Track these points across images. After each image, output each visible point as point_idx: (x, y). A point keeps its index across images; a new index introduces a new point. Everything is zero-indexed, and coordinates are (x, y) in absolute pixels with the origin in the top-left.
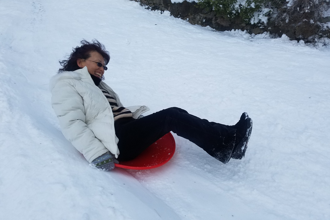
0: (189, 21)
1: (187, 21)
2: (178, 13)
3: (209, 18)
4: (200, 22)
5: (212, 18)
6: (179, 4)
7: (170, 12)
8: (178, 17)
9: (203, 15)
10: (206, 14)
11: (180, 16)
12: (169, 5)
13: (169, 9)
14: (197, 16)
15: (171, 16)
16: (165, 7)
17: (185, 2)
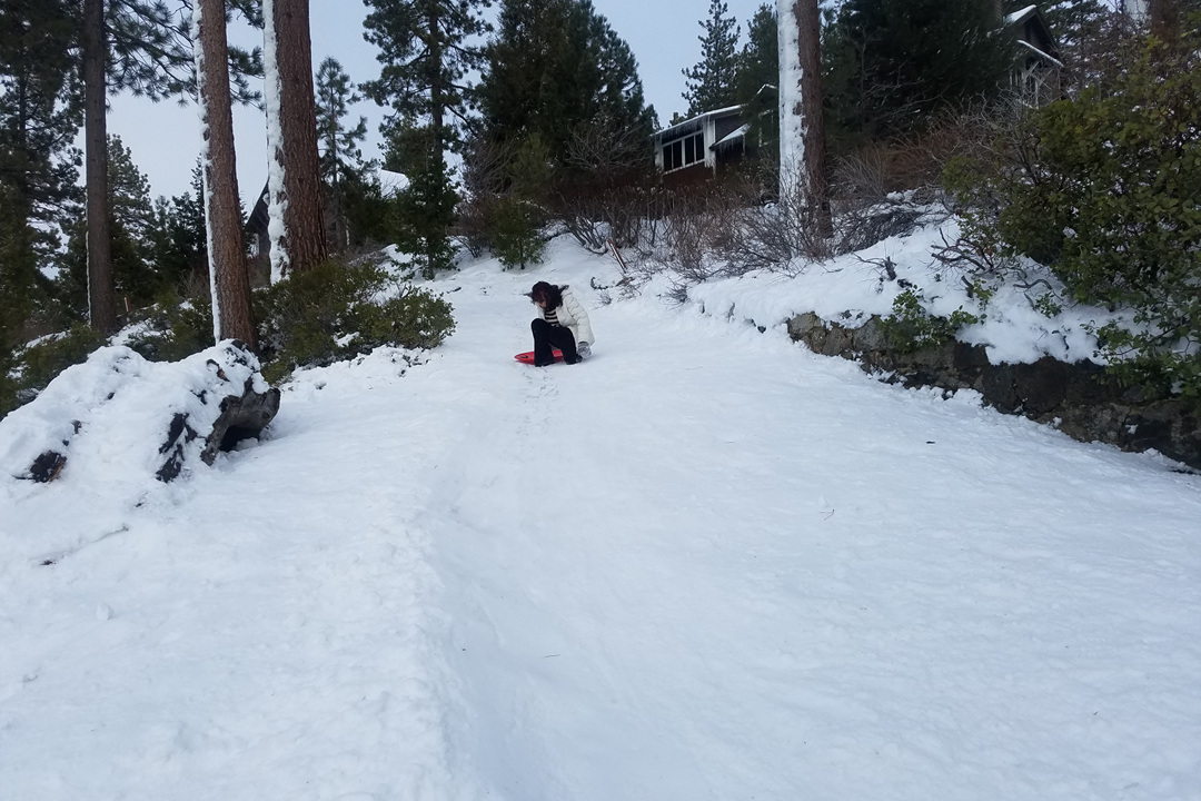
0: (1060, 427)
1: (1055, 428)
2: (1013, 399)
3: (1155, 422)
4: (1112, 434)
5: (1170, 422)
6: (1022, 368)
7: (981, 395)
8: (1016, 410)
9: (1126, 410)
10: (1139, 404)
11: (1025, 409)
12: (978, 370)
13: (979, 382)
14: (1102, 410)
15: (983, 406)
16: (960, 376)
17: (1048, 362)
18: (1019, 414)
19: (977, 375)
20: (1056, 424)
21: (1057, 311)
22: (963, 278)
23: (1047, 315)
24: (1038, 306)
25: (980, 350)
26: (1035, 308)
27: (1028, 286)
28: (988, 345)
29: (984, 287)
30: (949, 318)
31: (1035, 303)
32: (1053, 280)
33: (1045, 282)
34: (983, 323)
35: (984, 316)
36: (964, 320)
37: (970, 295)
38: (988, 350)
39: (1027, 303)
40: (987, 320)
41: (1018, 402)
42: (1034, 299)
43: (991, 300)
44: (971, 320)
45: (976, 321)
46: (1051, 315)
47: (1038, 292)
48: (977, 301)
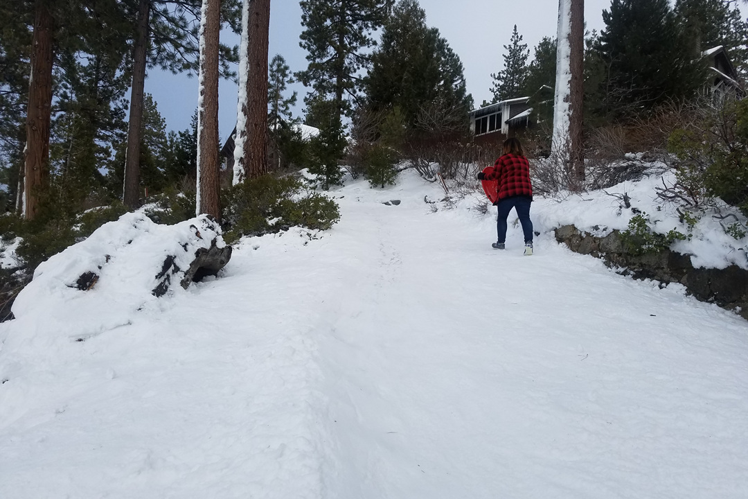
0: (740, 313)
1: (737, 314)
2: (708, 292)
6: (715, 271)
7: (686, 288)
8: (710, 299)
11: (716, 299)
12: (685, 271)
13: (684, 278)
15: (687, 295)
16: (672, 274)
17: (733, 269)
18: (711, 302)
19: (683, 274)
20: (737, 311)
21: (742, 235)
22: (678, 210)
23: (735, 237)
24: (728, 232)
25: (687, 257)
26: (727, 232)
27: (722, 218)
28: (692, 255)
29: (692, 216)
30: (666, 235)
31: (727, 229)
32: (740, 215)
33: (734, 216)
34: (689, 240)
35: (691, 236)
36: (677, 237)
37: (681, 221)
38: (692, 258)
39: (721, 228)
40: (692, 238)
41: (711, 294)
42: (726, 227)
43: (696, 225)
44: (681, 237)
45: (685, 238)
46: (738, 237)
47: (729, 222)
48: (687, 225)
